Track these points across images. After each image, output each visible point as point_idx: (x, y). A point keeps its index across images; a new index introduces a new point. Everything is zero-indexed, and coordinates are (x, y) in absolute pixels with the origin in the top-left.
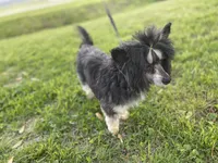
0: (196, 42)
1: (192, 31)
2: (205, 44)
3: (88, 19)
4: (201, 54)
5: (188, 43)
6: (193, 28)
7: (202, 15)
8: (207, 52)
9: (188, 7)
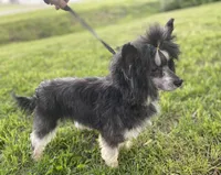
0: (202, 71)
1: (199, 55)
2: (214, 74)
3: (70, 32)
4: (207, 90)
5: (193, 72)
6: (200, 51)
7: (212, 34)
8: (215, 87)
9: (196, 23)
